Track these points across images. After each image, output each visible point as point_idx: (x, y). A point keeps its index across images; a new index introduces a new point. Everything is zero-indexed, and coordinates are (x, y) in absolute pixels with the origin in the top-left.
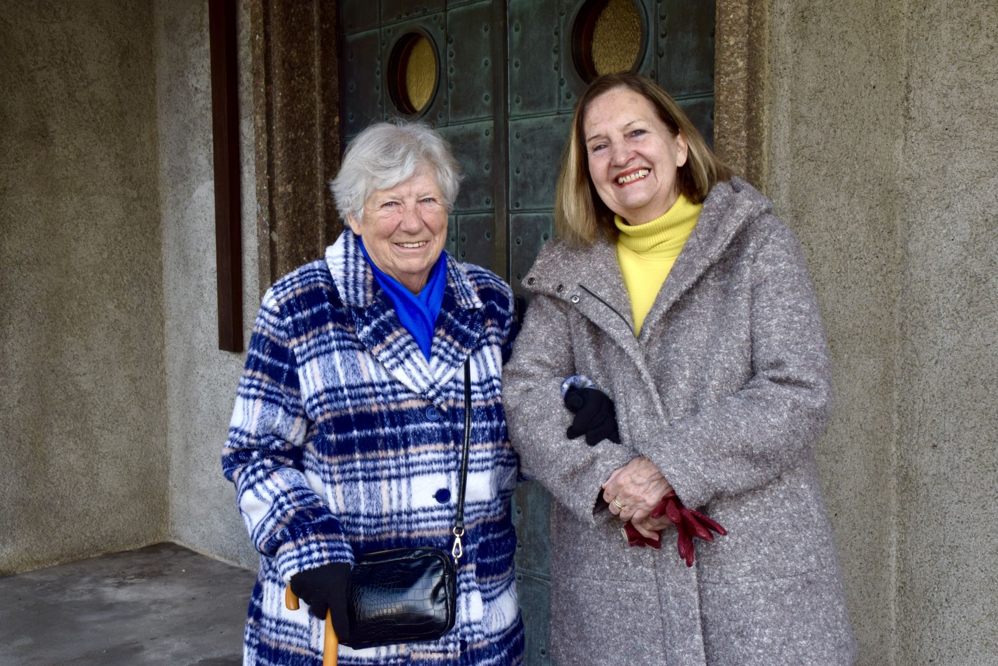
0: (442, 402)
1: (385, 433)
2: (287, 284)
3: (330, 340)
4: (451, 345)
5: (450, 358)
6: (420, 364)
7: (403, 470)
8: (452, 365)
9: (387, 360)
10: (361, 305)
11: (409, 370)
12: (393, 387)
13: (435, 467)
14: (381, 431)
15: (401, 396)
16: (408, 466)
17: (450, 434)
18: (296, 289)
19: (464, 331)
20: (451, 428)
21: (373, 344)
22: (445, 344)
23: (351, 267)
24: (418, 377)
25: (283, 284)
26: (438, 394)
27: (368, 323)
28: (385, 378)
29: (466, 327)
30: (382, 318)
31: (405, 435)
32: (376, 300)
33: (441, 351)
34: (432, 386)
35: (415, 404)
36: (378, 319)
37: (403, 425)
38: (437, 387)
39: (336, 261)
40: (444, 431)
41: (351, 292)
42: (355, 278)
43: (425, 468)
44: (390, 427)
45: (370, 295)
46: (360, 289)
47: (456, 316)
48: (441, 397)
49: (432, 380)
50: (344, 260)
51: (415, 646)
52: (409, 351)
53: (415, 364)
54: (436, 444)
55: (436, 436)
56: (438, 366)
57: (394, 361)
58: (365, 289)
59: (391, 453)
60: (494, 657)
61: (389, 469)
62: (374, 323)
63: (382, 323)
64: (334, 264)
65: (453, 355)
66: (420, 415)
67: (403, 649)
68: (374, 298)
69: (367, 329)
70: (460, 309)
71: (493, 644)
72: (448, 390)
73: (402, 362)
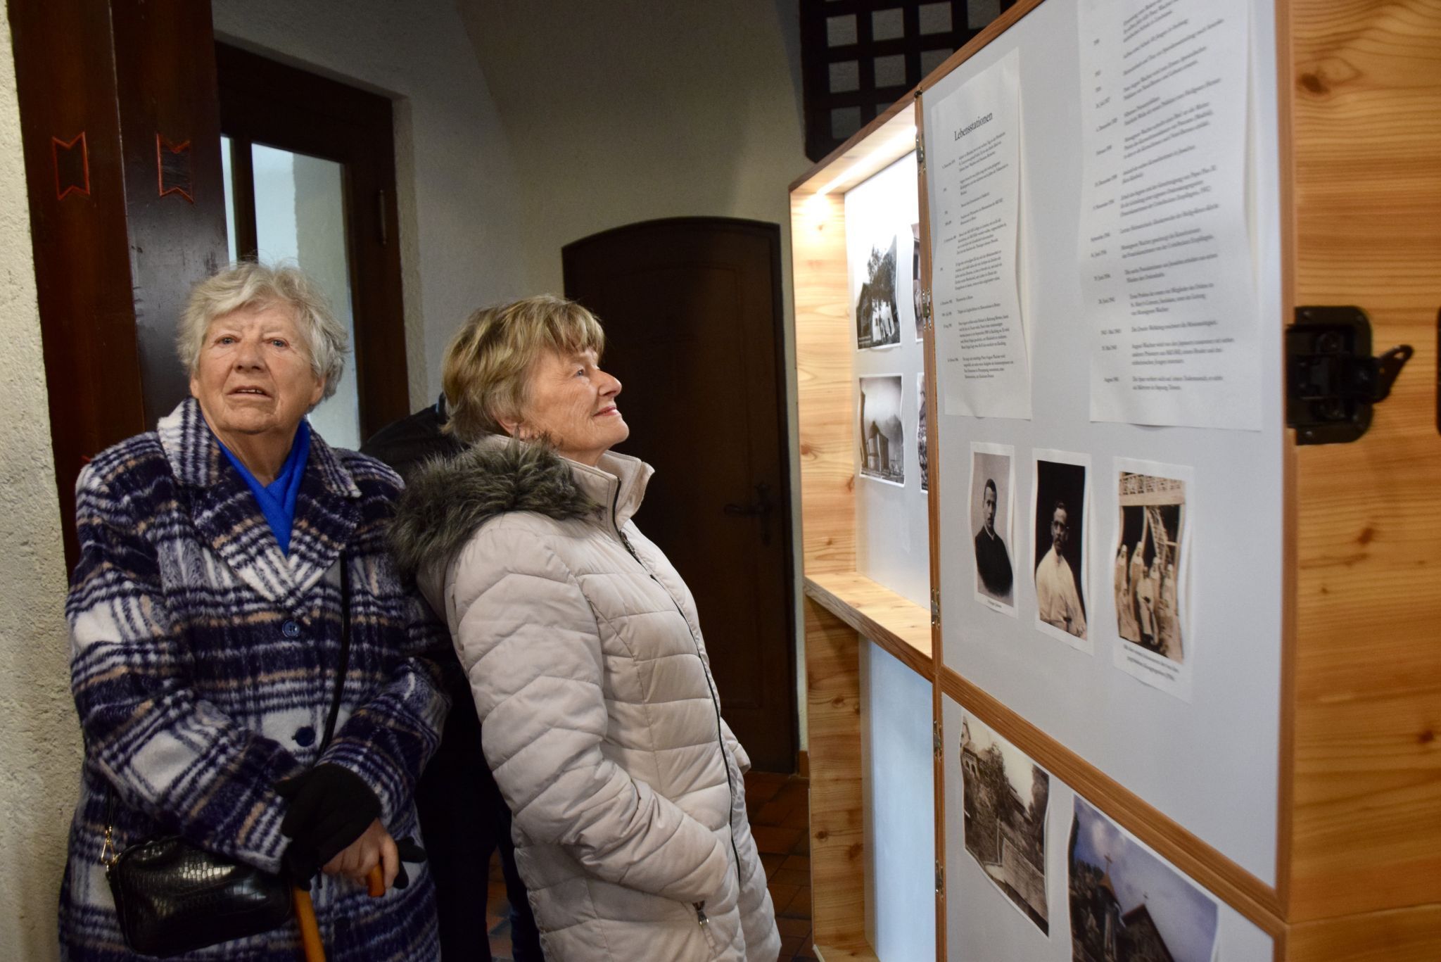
0: (304, 614)
1: (226, 657)
2: (112, 457)
3: (172, 523)
4: (316, 539)
5: (315, 556)
6: (278, 564)
7: (251, 705)
8: (317, 565)
9: (233, 555)
10: (203, 484)
11: (262, 570)
12: (239, 594)
13: (295, 699)
14: (220, 654)
15: (248, 607)
16: (257, 699)
17: (315, 655)
18: (127, 460)
19: (335, 521)
20: (316, 648)
21: (215, 534)
22: (308, 538)
23: (191, 440)
24: (273, 580)
25: (106, 458)
26: (300, 603)
27: (210, 507)
28: (228, 581)
29: (337, 516)
30: (230, 501)
31: (253, 658)
32: (223, 478)
33: (303, 548)
34: (291, 593)
35: (267, 617)
36: (224, 503)
37: (249, 644)
38: (299, 594)
39: (170, 434)
40: (307, 652)
41: (190, 469)
42: (196, 452)
43: (282, 701)
44: (231, 648)
45: (215, 473)
46: (202, 466)
47: (324, 503)
48: (303, 608)
49: (291, 585)
50: (182, 432)
51: (274, 934)
52: (263, 546)
53: (270, 563)
54: (296, 670)
55: (297, 658)
56: (299, 566)
57: (241, 557)
58: (208, 466)
59: (233, 684)
60: (391, 930)
61: (231, 704)
62: (218, 508)
63: (229, 508)
64: (168, 437)
65: (319, 552)
66: (275, 631)
67: (257, 940)
68: (220, 477)
69: (207, 514)
70: (329, 494)
71: (389, 915)
72: (312, 598)
73: (252, 559)
